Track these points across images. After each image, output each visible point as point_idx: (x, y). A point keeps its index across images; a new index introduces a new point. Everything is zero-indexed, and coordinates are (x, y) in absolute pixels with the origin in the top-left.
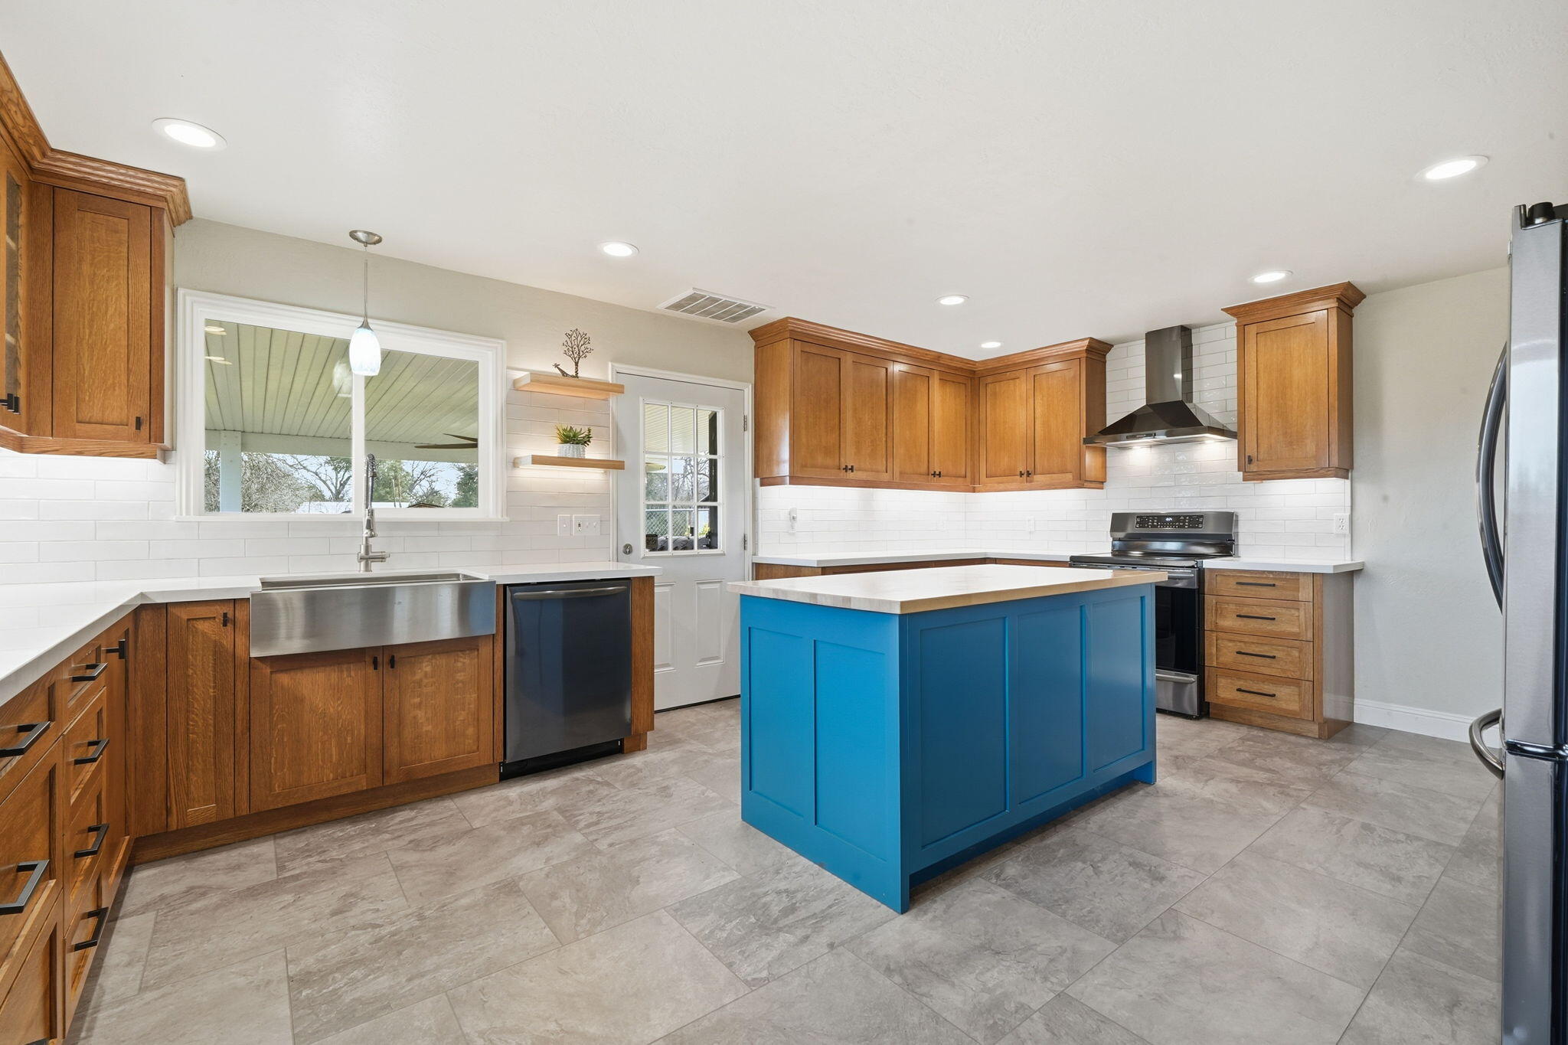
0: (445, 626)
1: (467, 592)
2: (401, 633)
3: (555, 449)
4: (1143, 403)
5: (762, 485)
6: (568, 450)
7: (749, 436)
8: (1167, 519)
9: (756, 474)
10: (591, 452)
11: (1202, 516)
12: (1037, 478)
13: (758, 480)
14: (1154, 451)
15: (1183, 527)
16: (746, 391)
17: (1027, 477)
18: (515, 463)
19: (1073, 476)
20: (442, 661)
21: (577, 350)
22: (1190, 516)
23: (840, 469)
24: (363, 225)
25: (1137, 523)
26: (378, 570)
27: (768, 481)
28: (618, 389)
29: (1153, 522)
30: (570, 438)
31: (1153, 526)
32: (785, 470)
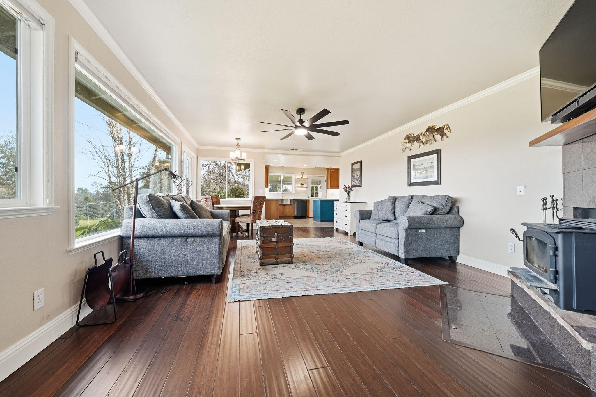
0: (289, 203)
1: (291, 200)
2: (285, 203)
3: (300, 186)
6: (301, 186)
10: (304, 186)
18: (296, 187)
20: (289, 206)
21: (303, 174)
24: (282, 166)
26: (283, 198)
28: (307, 178)
30: (302, 184)
32: (329, 187)
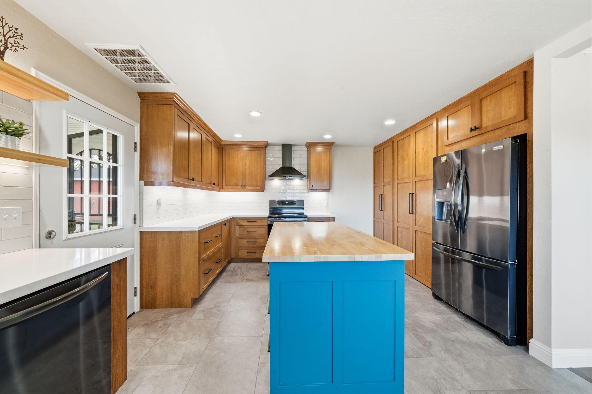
4: (281, 166)
5: (145, 185)
7: (137, 155)
8: (286, 203)
9: (141, 179)
11: (296, 202)
12: (247, 187)
13: (143, 182)
14: (281, 181)
15: (291, 205)
16: (136, 127)
17: (243, 187)
19: (260, 188)
22: (293, 202)
23: (189, 179)
25: (277, 204)
27: (149, 183)
29: (282, 203)
31: (282, 205)
32: (169, 178)
